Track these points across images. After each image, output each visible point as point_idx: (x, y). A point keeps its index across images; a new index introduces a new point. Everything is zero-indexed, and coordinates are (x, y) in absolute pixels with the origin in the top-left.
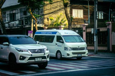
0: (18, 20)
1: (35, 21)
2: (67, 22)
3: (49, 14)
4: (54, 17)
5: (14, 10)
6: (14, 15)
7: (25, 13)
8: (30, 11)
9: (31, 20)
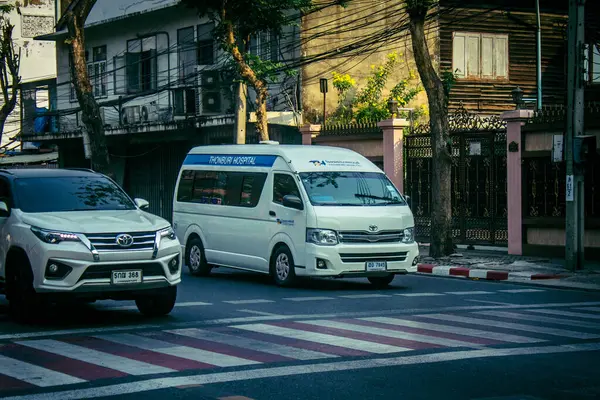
0: (168, 87)
1: (258, 92)
2: (421, 101)
3: (330, 57)
4: (356, 74)
5: (148, 36)
6: (148, 62)
7: (205, 53)
8: (233, 41)
9: (237, 87)
